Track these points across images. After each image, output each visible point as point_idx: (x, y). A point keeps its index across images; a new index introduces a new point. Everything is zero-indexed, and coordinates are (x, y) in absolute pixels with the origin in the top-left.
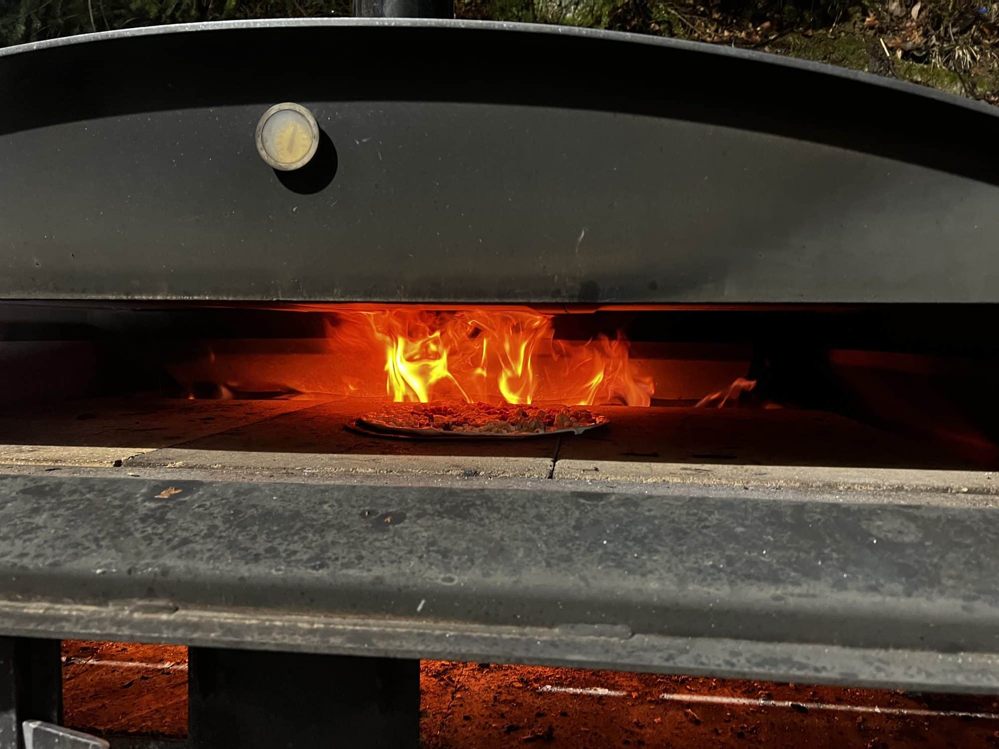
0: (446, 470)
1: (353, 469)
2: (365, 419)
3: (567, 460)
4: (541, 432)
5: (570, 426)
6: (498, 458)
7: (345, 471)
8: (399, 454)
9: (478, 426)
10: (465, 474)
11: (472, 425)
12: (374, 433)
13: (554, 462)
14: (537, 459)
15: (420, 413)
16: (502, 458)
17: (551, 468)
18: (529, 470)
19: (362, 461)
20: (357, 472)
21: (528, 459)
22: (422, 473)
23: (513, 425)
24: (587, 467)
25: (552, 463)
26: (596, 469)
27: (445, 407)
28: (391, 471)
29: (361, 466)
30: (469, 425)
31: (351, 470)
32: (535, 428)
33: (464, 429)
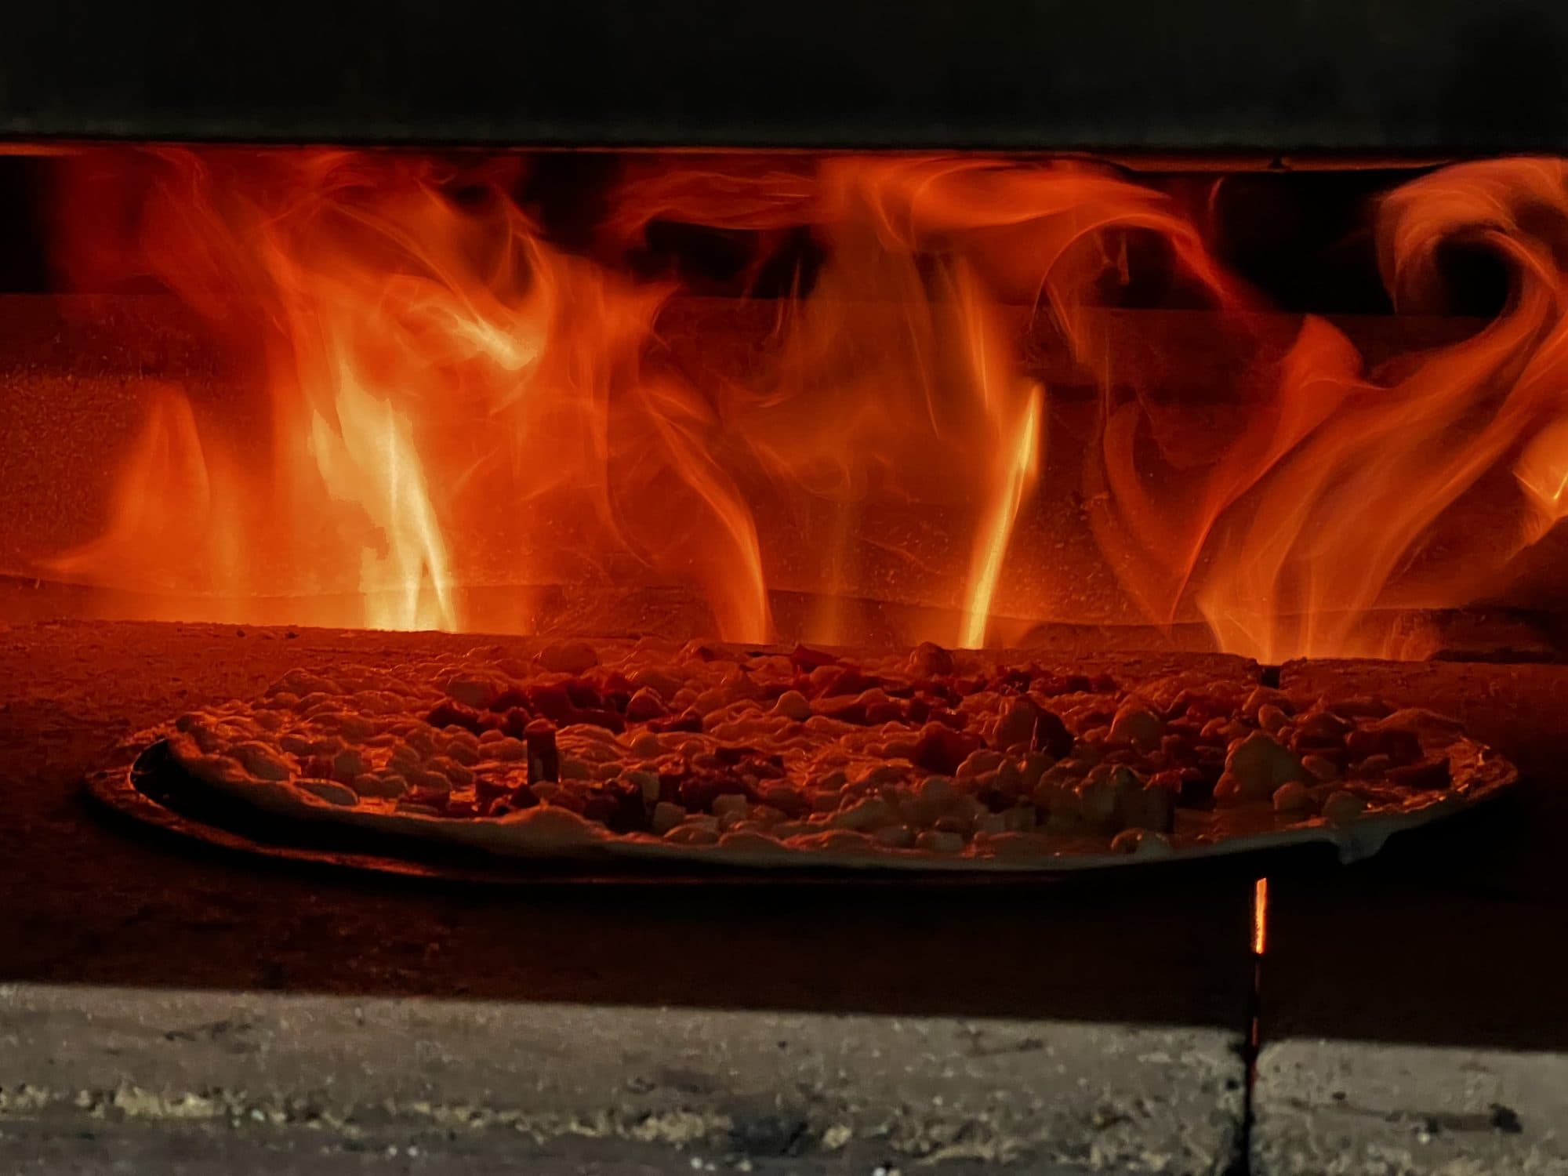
0: (627, 1108)
1: (97, 1096)
2: (189, 751)
3: (1324, 1049)
4: (1152, 848)
5: (1309, 808)
6: (923, 1026)
7: (51, 1107)
8: (366, 985)
9: (795, 807)
10: (742, 1142)
11: (769, 802)
12: (229, 840)
13: (1248, 1054)
14: (1149, 1035)
15: (484, 715)
16: (948, 1026)
17: (1230, 1102)
18: (1112, 1120)
19: (146, 1032)
20: (118, 1114)
21: (1092, 1033)
22: (494, 1126)
23: (995, 801)
24: (1444, 1103)
25: (1232, 1066)
26: (1505, 1121)
27: (617, 679)
28: (312, 1114)
29: (144, 1076)
30: (753, 799)
31: (84, 1099)
32: (1114, 824)
33: (722, 828)
